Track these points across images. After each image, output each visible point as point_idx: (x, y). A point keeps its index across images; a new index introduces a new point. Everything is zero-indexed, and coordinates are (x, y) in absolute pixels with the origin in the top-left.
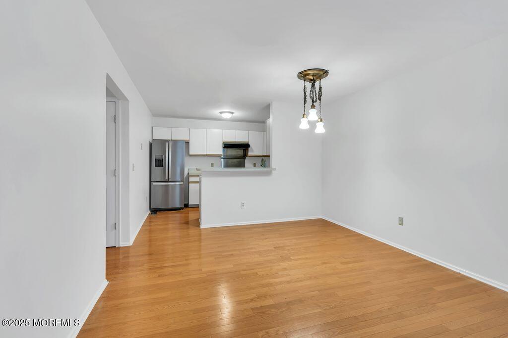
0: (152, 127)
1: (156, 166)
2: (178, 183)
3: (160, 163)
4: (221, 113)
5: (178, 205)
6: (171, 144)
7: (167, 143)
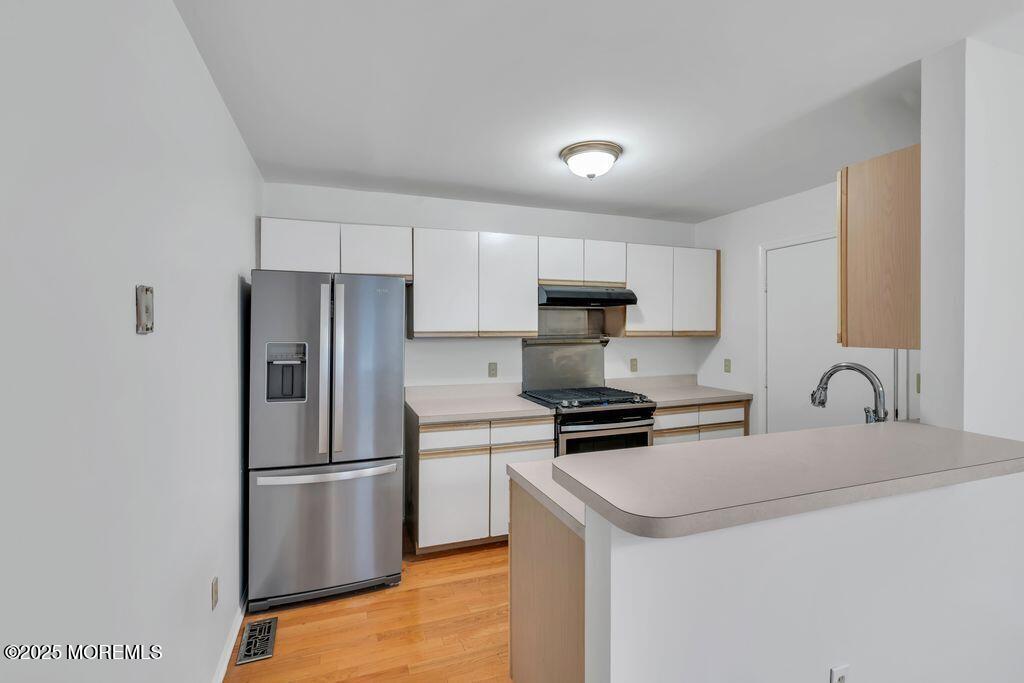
0: (258, 221)
1: (270, 398)
2: (370, 471)
3: (291, 382)
4: (566, 153)
5: (366, 572)
6: (340, 289)
7: (325, 289)
